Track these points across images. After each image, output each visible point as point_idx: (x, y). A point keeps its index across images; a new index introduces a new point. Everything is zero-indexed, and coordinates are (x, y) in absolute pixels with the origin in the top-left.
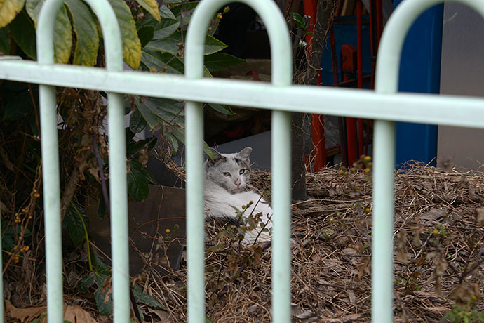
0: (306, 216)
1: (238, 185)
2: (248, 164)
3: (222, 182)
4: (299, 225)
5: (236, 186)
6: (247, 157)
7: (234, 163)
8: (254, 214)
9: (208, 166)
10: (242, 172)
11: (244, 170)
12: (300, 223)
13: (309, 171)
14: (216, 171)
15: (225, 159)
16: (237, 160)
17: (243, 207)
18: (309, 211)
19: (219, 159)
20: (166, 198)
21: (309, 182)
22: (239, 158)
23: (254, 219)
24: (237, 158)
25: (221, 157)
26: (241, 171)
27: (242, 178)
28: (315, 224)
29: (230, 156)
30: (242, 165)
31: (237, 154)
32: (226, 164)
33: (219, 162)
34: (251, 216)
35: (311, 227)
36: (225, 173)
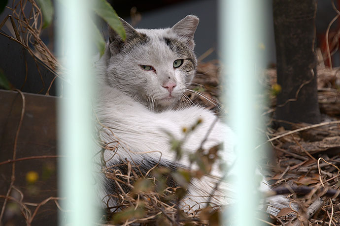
0: (316, 155)
1: (170, 89)
2: (191, 50)
3: (138, 82)
4: (303, 174)
5: (166, 91)
6: (189, 36)
7: (163, 46)
8: (207, 146)
9: (110, 55)
10: (178, 64)
11: (182, 61)
12: (304, 169)
13: (327, 64)
14: (125, 62)
15: (144, 39)
16: (168, 41)
17: (184, 130)
18: (324, 145)
19: (131, 38)
20: (31, 116)
21: (326, 86)
22: (173, 36)
23: (207, 156)
24: (169, 36)
25: (136, 35)
26: (175, 62)
27: (178, 75)
28: (336, 171)
29: (155, 34)
30: (180, 49)
31: (168, 29)
32: (147, 48)
33: (132, 43)
34: (201, 150)
35: (328, 177)
36: (144, 67)
